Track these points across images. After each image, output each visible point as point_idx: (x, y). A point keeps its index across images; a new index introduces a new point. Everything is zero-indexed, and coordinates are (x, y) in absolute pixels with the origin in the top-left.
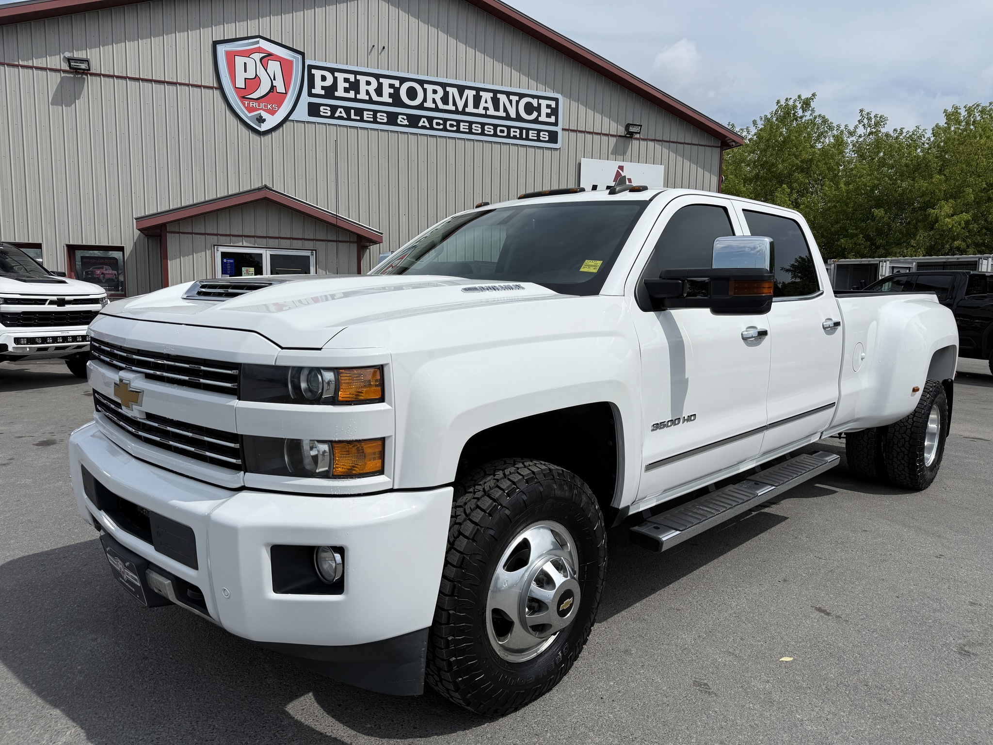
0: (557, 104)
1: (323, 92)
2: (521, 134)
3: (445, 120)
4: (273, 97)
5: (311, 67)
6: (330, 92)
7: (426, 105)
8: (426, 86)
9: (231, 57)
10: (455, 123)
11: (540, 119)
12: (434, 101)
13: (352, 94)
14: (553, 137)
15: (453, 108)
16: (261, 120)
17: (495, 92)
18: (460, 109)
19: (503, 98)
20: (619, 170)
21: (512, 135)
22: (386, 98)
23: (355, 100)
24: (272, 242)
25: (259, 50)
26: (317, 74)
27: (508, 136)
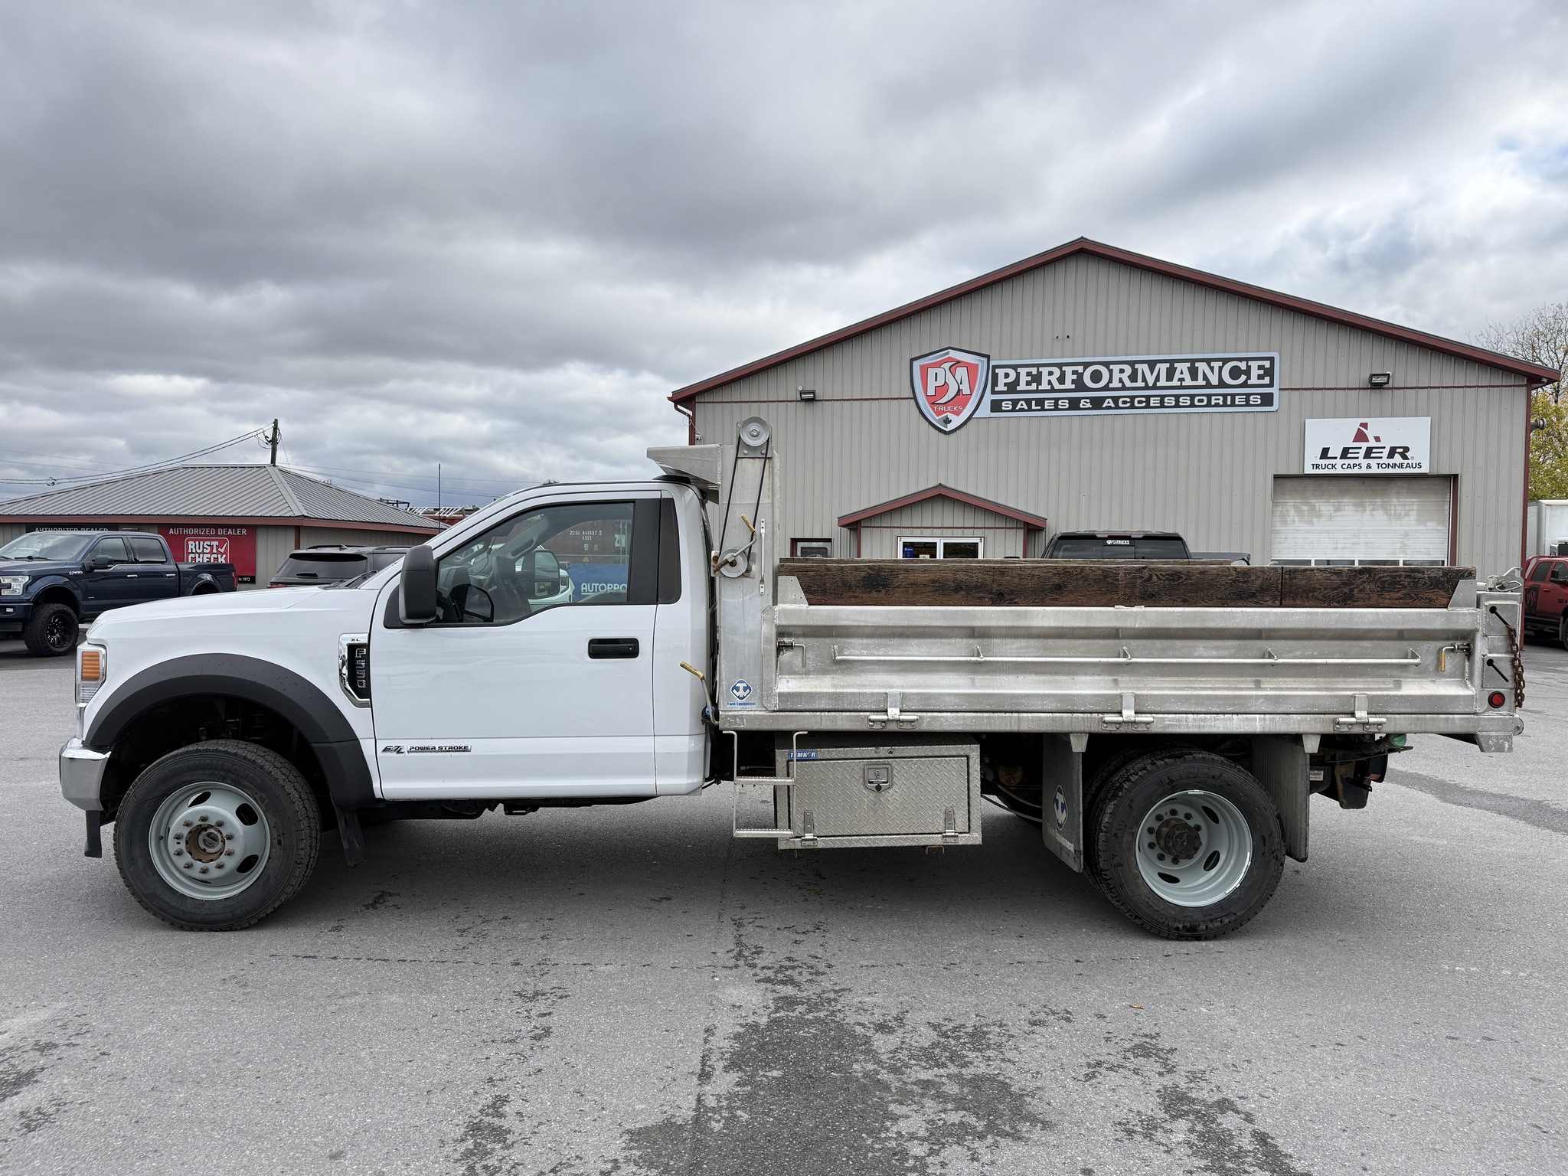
0: (1272, 364)
1: (1005, 389)
2: (1225, 401)
3: (1133, 398)
4: (960, 399)
5: (995, 367)
6: (1012, 387)
7: (1111, 386)
8: (1111, 367)
9: (924, 370)
10: (1144, 399)
11: (1249, 382)
12: (1121, 380)
13: (1034, 386)
14: (1267, 400)
15: (1143, 385)
16: (947, 421)
17: (1193, 361)
18: (1151, 384)
19: (1202, 367)
20: (1361, 428)
21: (1213, 404)
22: (1069, 385)
23: (1037, 391)
24: (949, 532)
25: (949, 360)
26: (1001, 372)
27: (1209, 405)
